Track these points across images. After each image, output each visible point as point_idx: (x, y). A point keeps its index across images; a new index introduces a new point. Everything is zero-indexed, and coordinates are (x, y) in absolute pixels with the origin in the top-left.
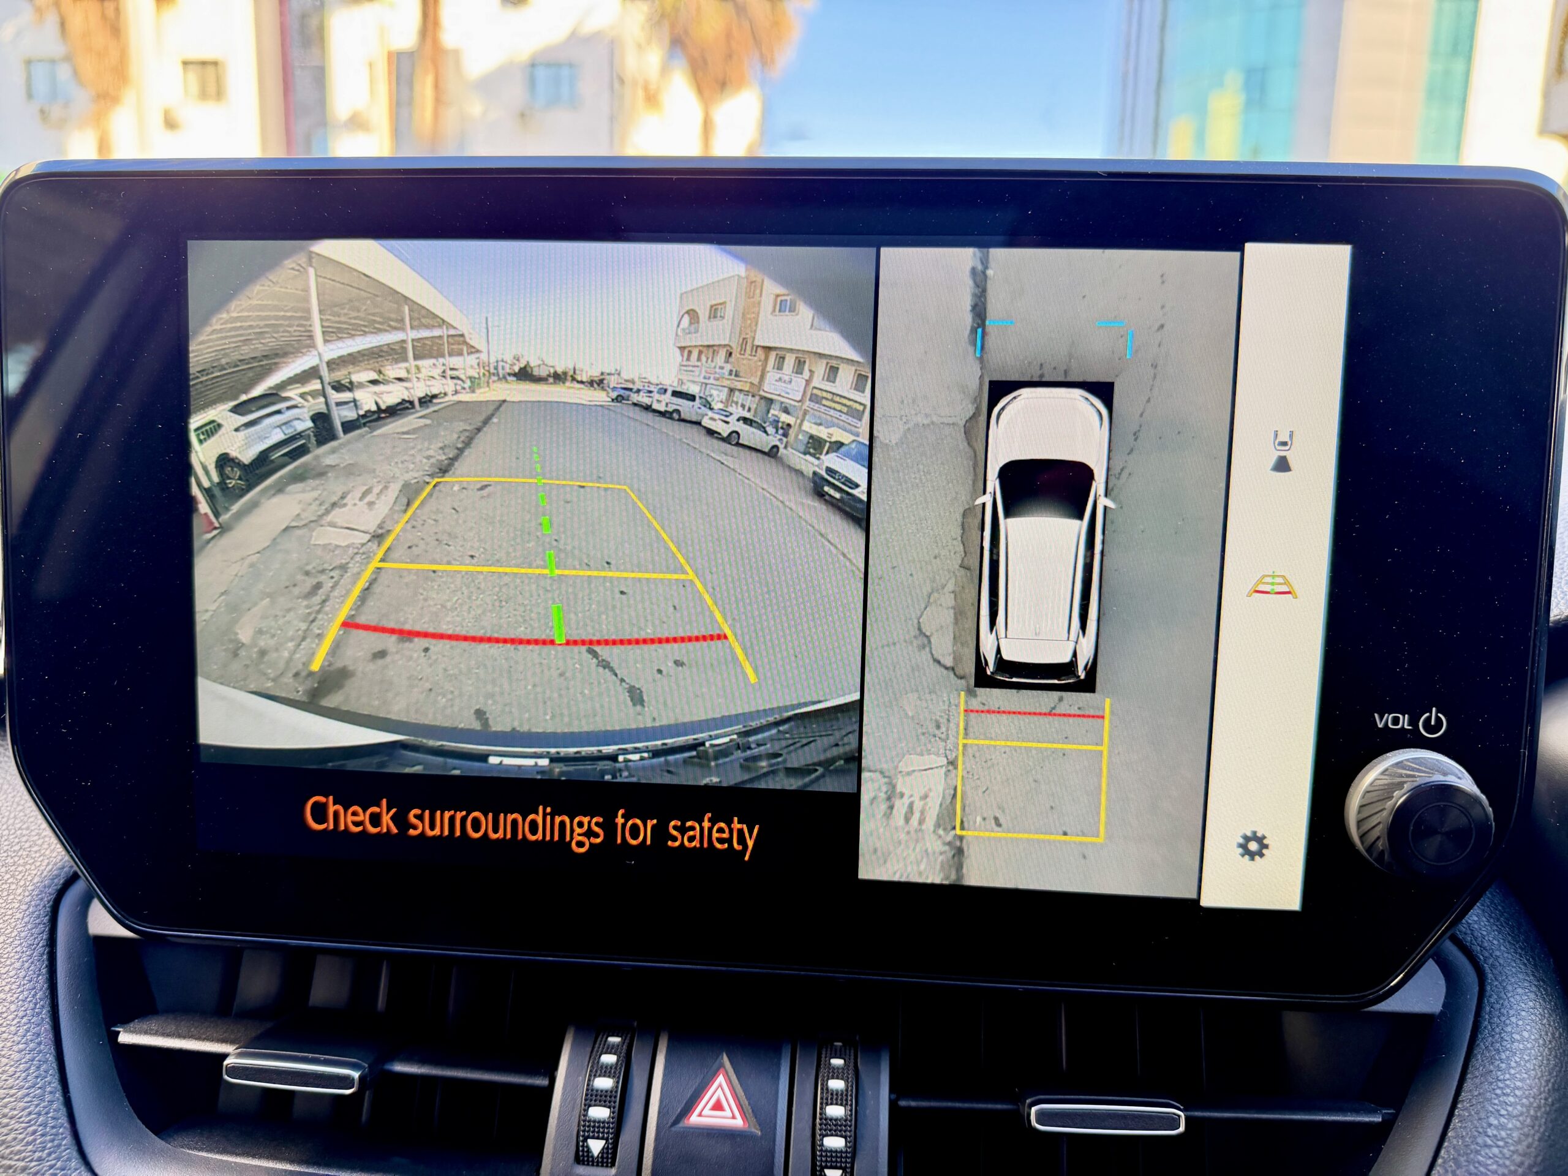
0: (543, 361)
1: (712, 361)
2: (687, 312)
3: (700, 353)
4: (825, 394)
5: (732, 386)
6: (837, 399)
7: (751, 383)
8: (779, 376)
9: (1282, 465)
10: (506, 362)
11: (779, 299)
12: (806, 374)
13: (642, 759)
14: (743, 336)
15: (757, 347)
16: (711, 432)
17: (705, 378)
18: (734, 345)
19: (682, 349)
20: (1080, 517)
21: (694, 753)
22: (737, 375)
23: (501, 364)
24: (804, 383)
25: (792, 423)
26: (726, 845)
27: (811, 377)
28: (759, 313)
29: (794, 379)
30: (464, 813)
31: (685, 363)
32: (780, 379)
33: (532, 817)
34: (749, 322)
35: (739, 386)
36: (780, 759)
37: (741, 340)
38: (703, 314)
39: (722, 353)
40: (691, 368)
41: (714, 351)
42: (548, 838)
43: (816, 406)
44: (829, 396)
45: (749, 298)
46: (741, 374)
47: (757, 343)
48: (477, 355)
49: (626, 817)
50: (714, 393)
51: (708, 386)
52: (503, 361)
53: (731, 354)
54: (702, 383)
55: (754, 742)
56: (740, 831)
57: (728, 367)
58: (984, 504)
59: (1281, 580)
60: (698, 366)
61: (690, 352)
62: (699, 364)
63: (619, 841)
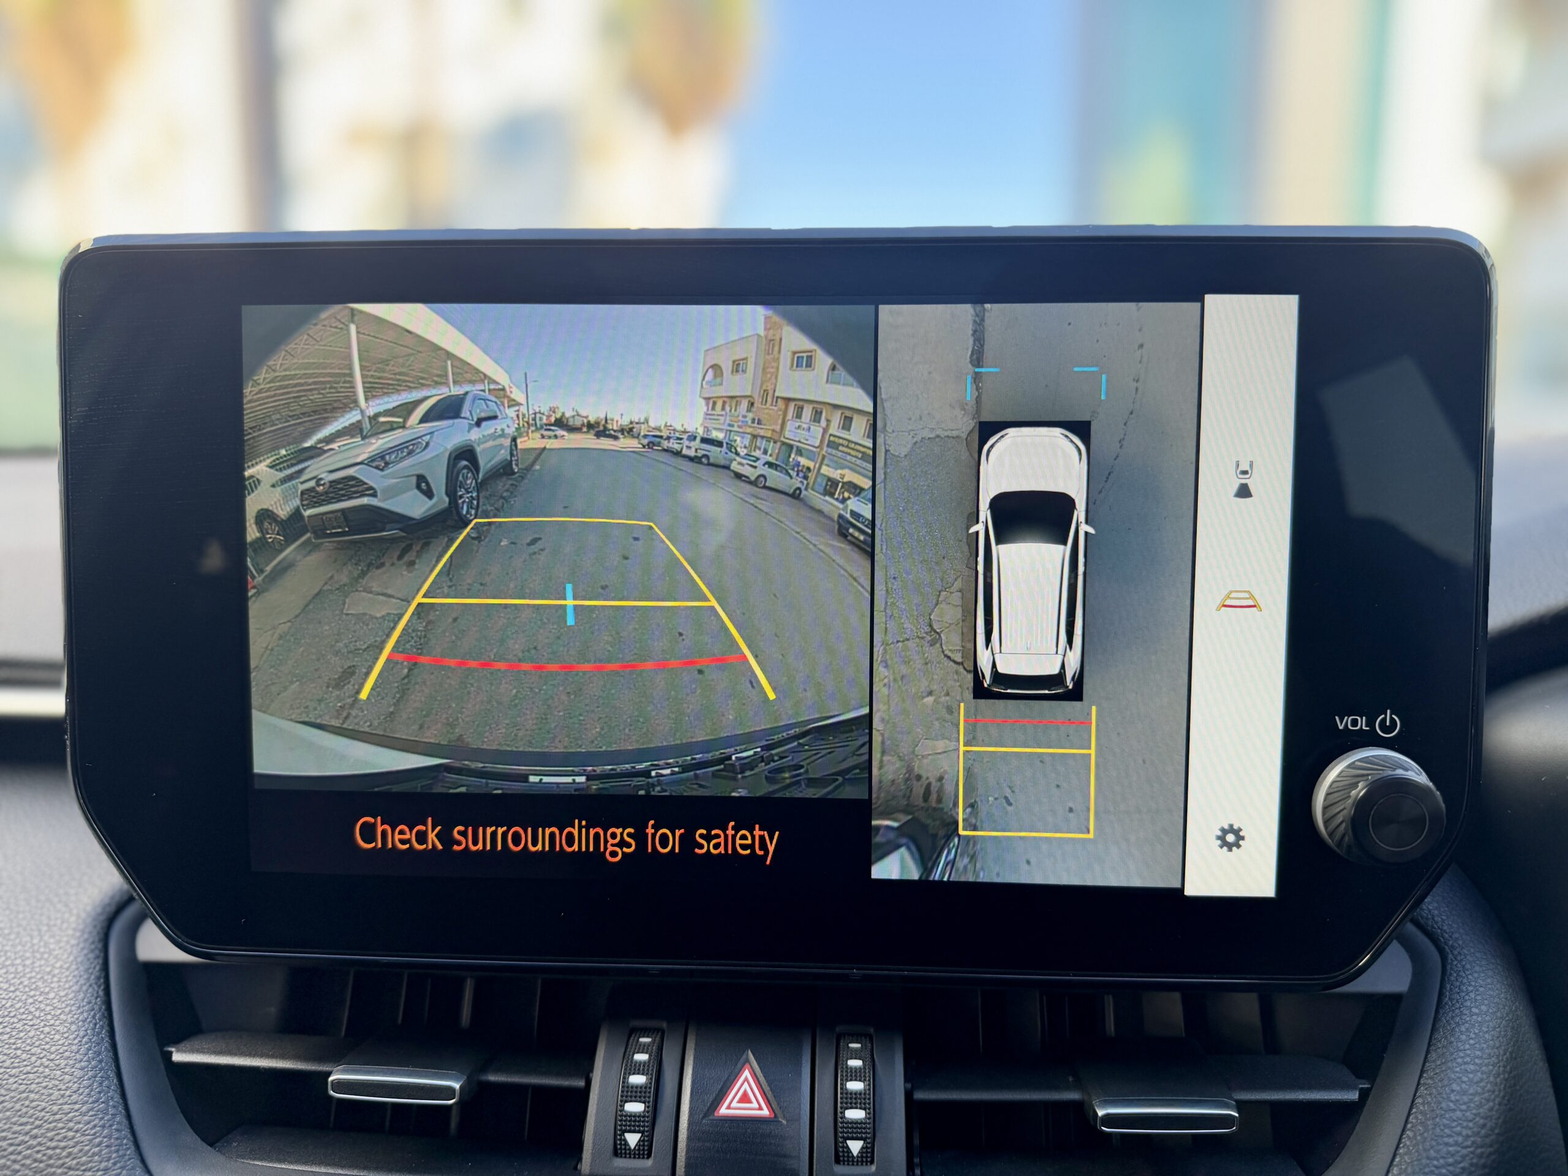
0: (577, 412)
1: (735, 410)
2: (712, 367)
3: (724, 403)
4: (841, 441)
5: (755, 433)
6: (852, 445)
7: (773, 431)
8: (797, 424)
9: (1244, 492)
10: (543, 414)
11: (797, 355)
12: (823, 423)
13: (673, 773)
14: (764, 388)
15: (777, 397)
16: (738, 476)
17: (730, 425)
18: (756, 396)
19: (707, 399)
20: (1065, 543)
21: (722, 766)
22: (759, 423)
23: (538, 416)
24: (821, 430)
25: (812, 468)
26: (748, 852)
27: (828, 425)
28: (778, 368)
29: (812, 427)
30: (505, 828)
31: (710, 412)
32: (799, 427)
33: (569, 829)
34: (769, 376)
35: (762, 433)
36: (802, 771)
37: (762, 392)
38: (727, 367)
39: (745, 404)
40: (716, 417)
41: (737, 401)
42: (584, 849)
43: (834, 452)
44: (845, 443)
45: (768, 354)
46: (764, 422)
47: (777, 394)
48: (517, 408)
49: (656, 828)
50: (738, 439)
51: (732, 433)
52: (540, 413)
53: (752, 404)
54: (727, 430)
55: (777, 754)
56: (762, 838)
57: (750, 415)
58: (977, 533)
59: (1247, 595)
60: (722, 415)
61: (715, 403)
62: (723, 413)
63: (650, 850)
